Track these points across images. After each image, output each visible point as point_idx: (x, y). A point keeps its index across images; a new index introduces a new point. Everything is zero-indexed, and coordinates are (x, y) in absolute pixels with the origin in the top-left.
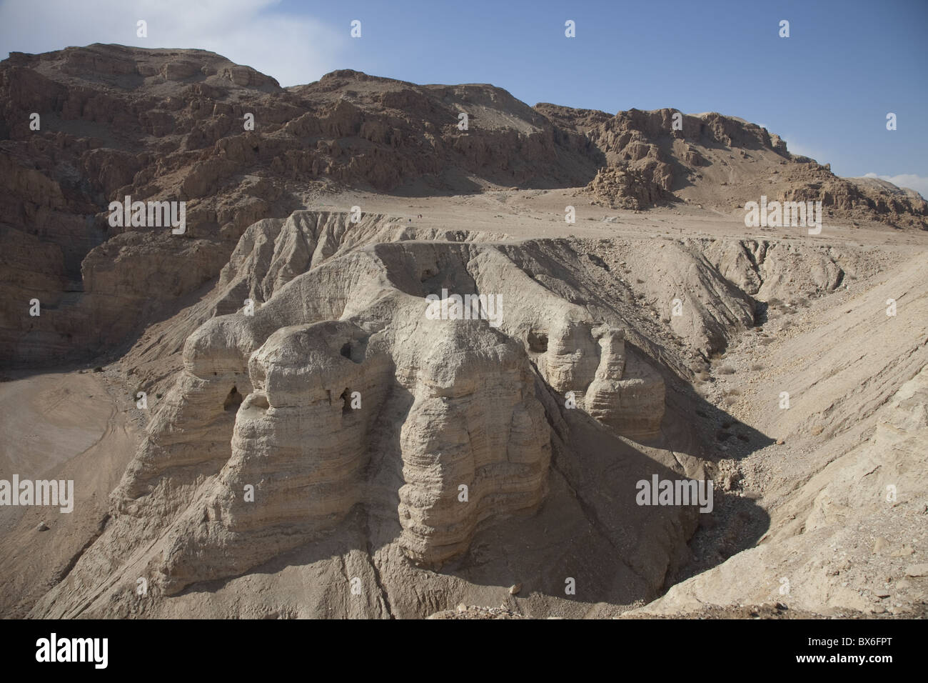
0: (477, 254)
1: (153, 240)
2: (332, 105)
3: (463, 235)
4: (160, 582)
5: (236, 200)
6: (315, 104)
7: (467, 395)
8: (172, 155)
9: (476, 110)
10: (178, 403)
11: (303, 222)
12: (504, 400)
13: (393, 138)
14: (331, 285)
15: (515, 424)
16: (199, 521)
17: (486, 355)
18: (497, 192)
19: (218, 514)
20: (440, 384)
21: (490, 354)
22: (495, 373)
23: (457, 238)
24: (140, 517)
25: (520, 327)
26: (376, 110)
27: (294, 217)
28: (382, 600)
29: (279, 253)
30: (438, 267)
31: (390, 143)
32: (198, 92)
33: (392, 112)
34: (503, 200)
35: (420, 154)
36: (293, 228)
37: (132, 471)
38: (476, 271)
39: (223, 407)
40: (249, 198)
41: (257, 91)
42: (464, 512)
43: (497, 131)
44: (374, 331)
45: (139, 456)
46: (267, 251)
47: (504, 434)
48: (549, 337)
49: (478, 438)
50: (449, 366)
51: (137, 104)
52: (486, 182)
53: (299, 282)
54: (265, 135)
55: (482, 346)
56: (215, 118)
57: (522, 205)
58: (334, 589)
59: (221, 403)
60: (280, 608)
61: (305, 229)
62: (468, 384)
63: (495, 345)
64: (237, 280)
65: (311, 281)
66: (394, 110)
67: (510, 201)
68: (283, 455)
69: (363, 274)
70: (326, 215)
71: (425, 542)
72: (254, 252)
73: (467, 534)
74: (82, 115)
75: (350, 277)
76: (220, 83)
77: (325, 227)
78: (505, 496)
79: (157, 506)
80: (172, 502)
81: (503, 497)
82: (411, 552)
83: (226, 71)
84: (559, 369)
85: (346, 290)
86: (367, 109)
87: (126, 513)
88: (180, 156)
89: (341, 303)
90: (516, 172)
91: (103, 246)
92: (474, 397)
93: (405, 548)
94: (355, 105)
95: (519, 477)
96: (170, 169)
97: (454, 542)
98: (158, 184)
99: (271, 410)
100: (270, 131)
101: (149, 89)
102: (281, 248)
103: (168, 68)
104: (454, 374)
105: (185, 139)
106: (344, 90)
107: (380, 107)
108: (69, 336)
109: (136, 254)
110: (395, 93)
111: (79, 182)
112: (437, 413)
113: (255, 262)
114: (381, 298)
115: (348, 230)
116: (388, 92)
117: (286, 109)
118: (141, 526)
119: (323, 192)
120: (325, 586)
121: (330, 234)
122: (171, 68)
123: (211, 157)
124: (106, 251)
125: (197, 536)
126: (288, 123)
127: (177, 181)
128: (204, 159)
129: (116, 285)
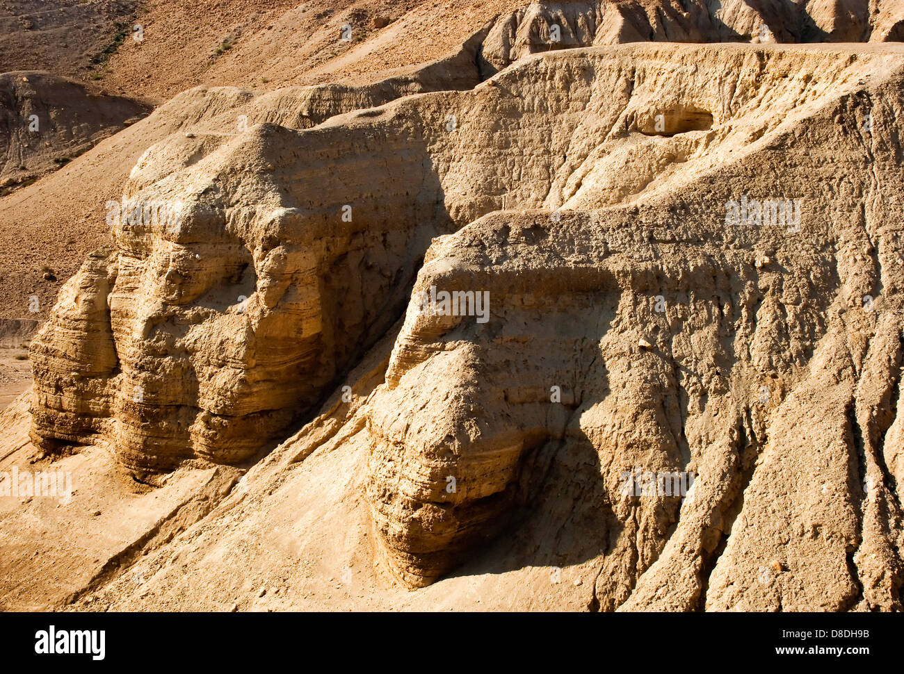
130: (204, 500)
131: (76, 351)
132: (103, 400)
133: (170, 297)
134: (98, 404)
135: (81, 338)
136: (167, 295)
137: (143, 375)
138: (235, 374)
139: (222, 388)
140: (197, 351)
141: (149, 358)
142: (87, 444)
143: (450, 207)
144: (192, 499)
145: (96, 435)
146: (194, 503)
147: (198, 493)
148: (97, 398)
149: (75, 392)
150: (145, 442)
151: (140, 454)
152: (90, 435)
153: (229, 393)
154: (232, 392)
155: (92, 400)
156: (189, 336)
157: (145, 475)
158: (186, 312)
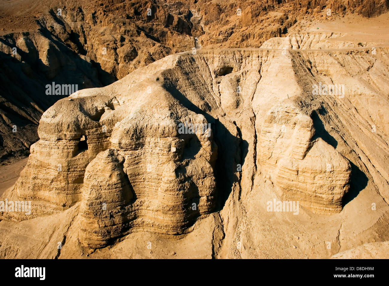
11: (293, 39)
27: (289, 36)
130: (218, 227)
131: (119, 197)
132: (133, 213)
133: (176, 159)
134: (131, 216)
135: (120, 191)
136: (175, 159)
137: (181, 192)
138: (212, 179)
139: (210, 185)
140: (194, 176)
141: (181, 185)
142: (128, 234)
143: (198, 106)
144: (215, 229)
145: (132, 229)
146: (217, 230)
147: (215, 226)
148: (130, 213)
149: (121, 215)
150: (184, 218)
151: (182, 224)
152: (129, 230)
153: (213, 186)
154: (214, 185)
155: (129, 215)
156: (188, 171)
157: (184, 230)
158: (182, 163)
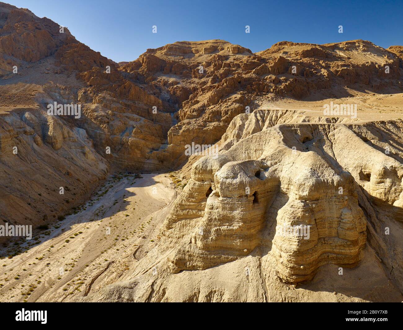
0: (334, 129)
1: (195, 123)
2: (275, 59)
3: (335, 120)
4: (171, 267)
5: (230, 105)
6: (268, 59)
7: (316, 200)
8: (204, 87)
9: (352, 55)
10: (187, 192)
11: (258, 115)
12: (337, 204)
13: (305, 73)
14: (257, 143)
15: (342, 217)
16: (188, 243)
17: (327, 181)
18: (361, 97)
19: (196, 241)
20: (301, 193)
21: (330, 180)
22: (332, 190)
23: (332, 122)
24: (169, 238)
25: (355, 168)
26: (297, 60)
27: (255, 113)
28: (264, 296)
29: (247, 129)
30: (313, 136)
31: (304, 76)
32: (216, 59)
33: (306, 60)
34: (365, 101)
35: (319, 80)
36: (254, 117)
37: (168, 218)
38: (333, 138)
39: (205, 195)
40: (236, 104)
41: (241, 56)
42: (310, 260)
43: (364, 65)
44: (272, 165)
45: (171, 213)
46: (241, 128)
47: (336, 223)
48: (371, 174)
49: (320, 223)
50: (306, 184)
51: (192, 66)
52: (355, 92)
53: (242, 142)
54: (244, 76)
55: (326, 175)
56: (223, 69)
57: (375, 103)
58: (242, 285)
59: (205, 193)
60: (217, 289)
61: (259, 118)
62: (316, 195)
63: (333, 176)
64: (228, 141)
65: (247, 141)
66: (306, 59)
67: (368, 101)
68: (225, 219)
69: (272, 138)
70: (269, 111)
71: (288, 271)
72: (236, 128)
73: (311, 271)
74: (171, 72)
75: (266, 140)
76: (225, 54)
77: (269, 117)
78: (335, 255)
79: (176, 234)
80: (182, 233)
81: (334, 255)
82: (281, 275)
83: (228, 48)
84: (376, 192)
85: (264, 146)
86: (293, 60)
87: (164, 235)
88: (208, 87)
89: (261, 152)
90: (373, 86)
91: (176, 125)
92: (319, 202)
93: (278, 272)
94: (287, 58)
95: (344, 246)
96: (204, 93)
97: (304, 274)
98: (198, 100)
99: (221, 198)
100: (246, 74)
101: (197, 59)
102: (248, 127)
103: (204, 49)
104: (308, 189)
105: (210, 80)
106: (282, 51)
107: (299, 58)
108: (162, 162)
109: (188, 129)
110: (307, 51)
111: (169, 100)
112: (298, 207)
113: (236, 133)
114: (278, 150)
115: (279, 118)
116: (304, 50)
117: (254, 62)
118: (170, 242)
119: (269, 101)
120: (239, 283)
121: (271, 120)
122: (206, 49)
123: (220, 87)
124: (177, 128)
125: (187, 249)
126: (254, 70)
127: (206, 98)
128: (217, 88)
129: (180, 142)
